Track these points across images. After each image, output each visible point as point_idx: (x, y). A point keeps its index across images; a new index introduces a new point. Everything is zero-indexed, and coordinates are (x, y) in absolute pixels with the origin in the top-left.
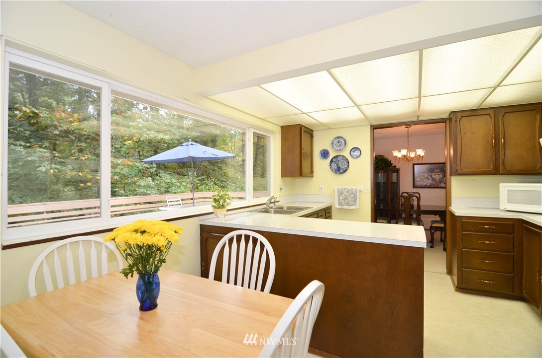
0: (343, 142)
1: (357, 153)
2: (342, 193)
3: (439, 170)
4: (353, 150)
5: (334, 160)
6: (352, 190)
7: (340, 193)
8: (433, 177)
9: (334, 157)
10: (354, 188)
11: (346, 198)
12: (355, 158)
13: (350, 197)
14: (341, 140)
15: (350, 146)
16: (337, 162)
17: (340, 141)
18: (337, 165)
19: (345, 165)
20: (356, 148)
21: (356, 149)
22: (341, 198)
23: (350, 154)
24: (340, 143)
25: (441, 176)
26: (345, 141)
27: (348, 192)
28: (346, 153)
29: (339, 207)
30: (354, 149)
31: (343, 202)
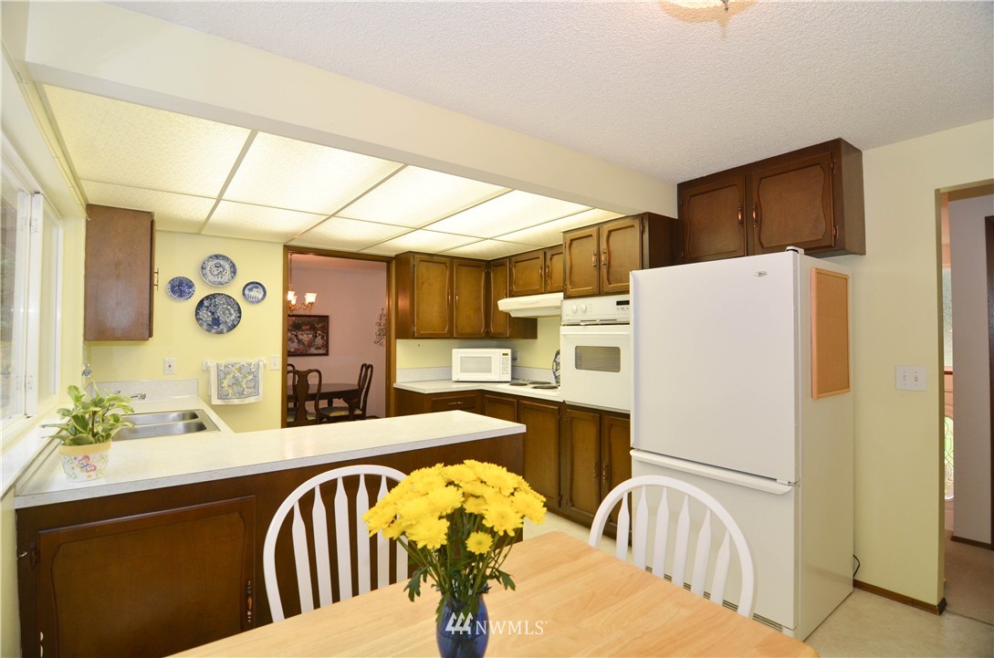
0: (227, 267)
1: (257, 293)
2: (226, 374)
3: (308, 327)
4: (248, 287)
5: (206, 303)
6: (250, 365)
7: (222, 373)
8: (300, 337)
9: (207, 298)
10: (253, 361)
11: (236, 382)
12: (252, 302)
13: (245, 380)
14: (222, 262)
15: (243, 278)
16: (212, 309)
17: (221, 264)
18: (213, 313)
19: (231, 314)
20: (257, 283)
21: (257, 285)
22: (225, 384)
23: (244, 294)
24: (221, 269)
25: (311, 336)
26: (233, 266)
27: (240, 370)
28: (234, 291)
29: (219, 402)
30: (251, 286)
31: (231, 391)
